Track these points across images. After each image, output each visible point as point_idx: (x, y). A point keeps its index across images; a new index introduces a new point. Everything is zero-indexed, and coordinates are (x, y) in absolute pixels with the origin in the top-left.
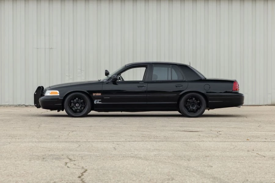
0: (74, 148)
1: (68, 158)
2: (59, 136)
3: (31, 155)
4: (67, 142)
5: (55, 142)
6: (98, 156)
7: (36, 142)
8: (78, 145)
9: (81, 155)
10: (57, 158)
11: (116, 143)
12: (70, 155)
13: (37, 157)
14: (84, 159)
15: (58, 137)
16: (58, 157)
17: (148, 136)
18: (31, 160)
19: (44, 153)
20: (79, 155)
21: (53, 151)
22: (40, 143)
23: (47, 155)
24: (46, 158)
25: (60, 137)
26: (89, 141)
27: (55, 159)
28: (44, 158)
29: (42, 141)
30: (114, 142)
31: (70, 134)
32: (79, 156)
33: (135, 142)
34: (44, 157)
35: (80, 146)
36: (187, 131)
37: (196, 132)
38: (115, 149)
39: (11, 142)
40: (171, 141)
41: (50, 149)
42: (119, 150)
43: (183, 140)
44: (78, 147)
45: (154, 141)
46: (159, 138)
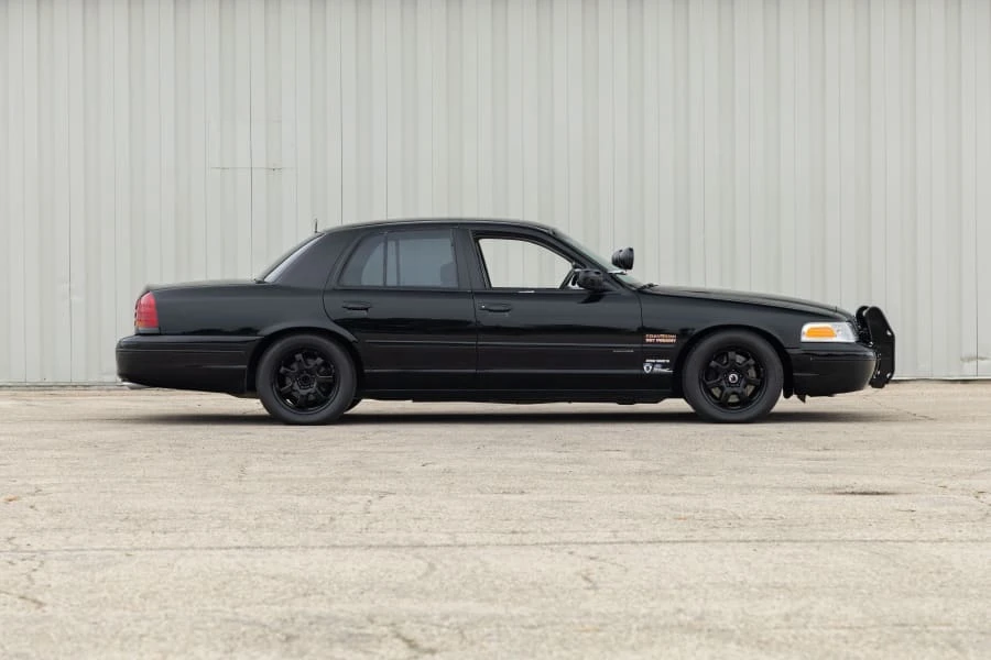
0: (410, 577)
1: (398, 636)
2: (332, 519)
3: (227, 620)
4: (370, 546)
5: (322, 547)
6: (532, 627)
7: (239, 548)
8: (423, 565)
9: (453, 620)
10: (350, 635)
11: (581, 551)
12: (404, 622)
13: (260, 631)
14: (472, 643)
15: (327, 522)
16: (352, 630)
17: (697, 516)
18: (232, 651)
19: (286, 608)
20: (446, 617)
21: (323, 593)
22: (256, 553)
23: (300, 619)
24: (298, 637)
25: (337, 522)
26: (461, 539)
27: (343, 641)
28: (289, 638)
29: (263, 544)
30: (573, 548)
31: (373, 508)
32: (446, 623)
33: (662, 547)
34: (291, 630)
35: (432, 567)
36: (846, 493)
37: (884, 494)
38: (590, 585)
39: (136, 549)
40: (812, 541)
41: (305, 586)
42: (610, 591)
43: (858, 535)
44: (426, 574)
45: (739, 541)
46: (751, 523)
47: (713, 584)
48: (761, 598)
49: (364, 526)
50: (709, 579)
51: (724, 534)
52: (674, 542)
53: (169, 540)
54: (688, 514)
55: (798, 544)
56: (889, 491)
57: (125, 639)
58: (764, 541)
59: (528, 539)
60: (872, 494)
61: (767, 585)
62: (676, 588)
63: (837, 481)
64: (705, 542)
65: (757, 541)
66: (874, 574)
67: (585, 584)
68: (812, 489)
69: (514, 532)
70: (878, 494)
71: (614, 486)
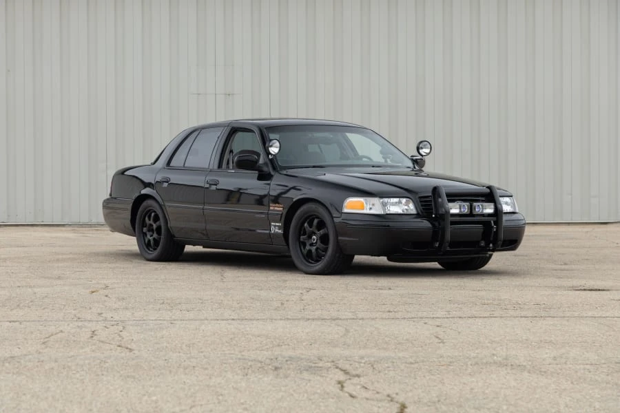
0: (336, 336)
1: (337, 368)
2: (282, 304)
3: (240, 359)
4: (309, 319)
5: (281, 319)
6: (411, 363)
7: (233, 320)
8: (342, 330)
9: (366, 359)
10: (310, 367)
11: (430, 322)
12: (339, 360)
13: (259, 365)
14: (379, 372)
15: (280, 305)
16: (311, 364)
17: (495, 303)
18: (247, 375)
19: (270, 352)
20: (362, 358)
21: (289, 345)
22: (243, 322)
23: (280, 358)
24: (281, 368)
25: (285, 306)
26: (360, 316)
27: (307, 370)
28: (276, 369)
29: (247, 318)
30: (426, 321)
31: (304, 297)
32: (363, 361)
33: (477, 320)
34: (277, 364)
35: (347, 331)
36: (581, 290)
37: (603, 290)
38: (440, 341)
39: (175, 320)
40: (564, 317)
41: (278, 341)
42: (452, 344)
43: (590, 314)
44: (345, 335)
45: (521, 317)
46: (526, 307)
47: (510, 340)
48: (539, 348)
49: (302, 308)
50: (507, 338)
51: (512, 313)
52: (485, 317)
53: (191, 315)
54: (489, 302)
55: (555, 319)
56: (605, 289)
57: (185, 368)
58: (536, 317)
59: (399, 315)
60: (596, 290)
61: (541, 341)
62: (489, 343)
63: (576, 282)
64: (501, 317)
65: (532, 317)
66: (602, 335)
67: (437, 340)
68: (560, 287)
69: (389, 312)
70: (599, 290)
71: (443, 285)
